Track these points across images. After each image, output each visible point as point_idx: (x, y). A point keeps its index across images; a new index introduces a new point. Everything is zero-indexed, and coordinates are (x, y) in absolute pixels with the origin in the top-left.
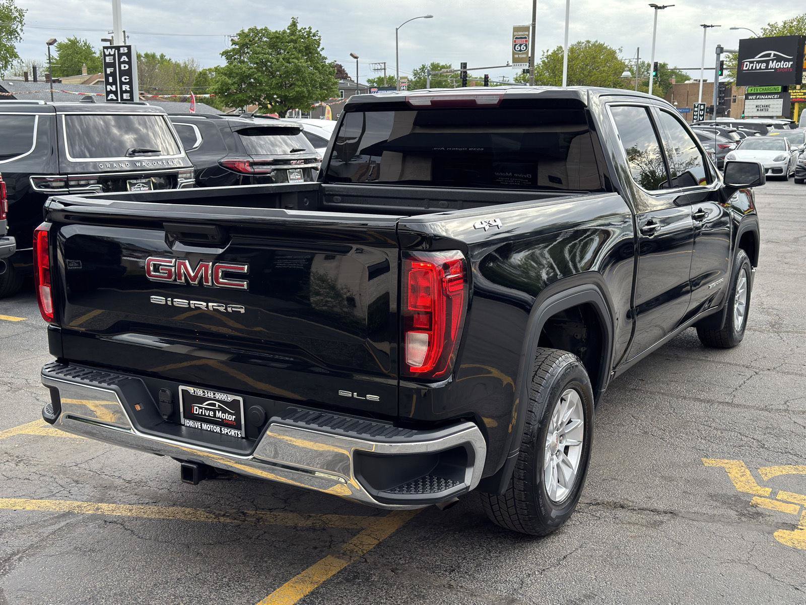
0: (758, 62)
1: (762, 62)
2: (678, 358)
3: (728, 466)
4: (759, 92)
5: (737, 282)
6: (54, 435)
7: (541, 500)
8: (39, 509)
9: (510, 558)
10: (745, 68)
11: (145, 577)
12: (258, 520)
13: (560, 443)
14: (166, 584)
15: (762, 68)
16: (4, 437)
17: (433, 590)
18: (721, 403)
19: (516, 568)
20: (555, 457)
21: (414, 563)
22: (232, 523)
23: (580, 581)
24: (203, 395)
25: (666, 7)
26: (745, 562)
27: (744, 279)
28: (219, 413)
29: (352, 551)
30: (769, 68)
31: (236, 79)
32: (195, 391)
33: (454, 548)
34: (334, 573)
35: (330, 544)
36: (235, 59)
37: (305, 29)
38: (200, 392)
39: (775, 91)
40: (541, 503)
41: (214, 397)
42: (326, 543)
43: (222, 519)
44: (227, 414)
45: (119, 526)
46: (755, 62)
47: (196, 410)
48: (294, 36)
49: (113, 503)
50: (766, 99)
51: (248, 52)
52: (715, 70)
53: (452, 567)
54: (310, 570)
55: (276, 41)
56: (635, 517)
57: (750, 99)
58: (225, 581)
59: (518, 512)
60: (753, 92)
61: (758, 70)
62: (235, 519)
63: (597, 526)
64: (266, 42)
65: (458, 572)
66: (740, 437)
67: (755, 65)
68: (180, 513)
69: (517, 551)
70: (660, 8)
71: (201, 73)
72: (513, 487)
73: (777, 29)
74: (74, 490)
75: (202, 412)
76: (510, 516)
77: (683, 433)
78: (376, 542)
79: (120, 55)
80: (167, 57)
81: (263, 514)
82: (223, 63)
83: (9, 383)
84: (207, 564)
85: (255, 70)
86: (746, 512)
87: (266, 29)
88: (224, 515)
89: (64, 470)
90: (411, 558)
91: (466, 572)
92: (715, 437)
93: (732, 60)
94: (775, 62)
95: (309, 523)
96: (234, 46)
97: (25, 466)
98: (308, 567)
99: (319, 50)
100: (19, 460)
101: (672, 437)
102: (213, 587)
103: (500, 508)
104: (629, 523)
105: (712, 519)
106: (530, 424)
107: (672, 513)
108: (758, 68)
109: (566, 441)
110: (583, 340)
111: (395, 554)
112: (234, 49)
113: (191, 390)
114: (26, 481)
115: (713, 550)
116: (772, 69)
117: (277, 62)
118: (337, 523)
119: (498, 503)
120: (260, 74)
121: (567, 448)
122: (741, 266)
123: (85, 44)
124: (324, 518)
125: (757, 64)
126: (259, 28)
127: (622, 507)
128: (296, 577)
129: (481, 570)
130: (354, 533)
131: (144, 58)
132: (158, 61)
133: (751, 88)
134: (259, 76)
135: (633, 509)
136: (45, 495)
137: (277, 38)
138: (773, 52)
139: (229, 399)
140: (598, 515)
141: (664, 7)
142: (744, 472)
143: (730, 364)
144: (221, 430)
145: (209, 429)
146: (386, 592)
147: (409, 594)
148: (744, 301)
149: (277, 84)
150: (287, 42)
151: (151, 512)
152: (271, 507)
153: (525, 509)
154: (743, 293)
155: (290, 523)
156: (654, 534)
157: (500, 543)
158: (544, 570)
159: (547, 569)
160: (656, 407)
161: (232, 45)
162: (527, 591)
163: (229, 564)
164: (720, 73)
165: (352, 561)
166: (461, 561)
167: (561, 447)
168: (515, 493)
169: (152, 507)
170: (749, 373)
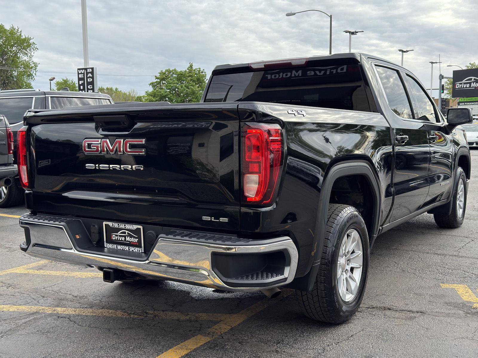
0: (465, 83)
1: (467, 83)
2: (423, 233)
3: (457, 288)
4: (466, 101)
5: (458, 187)
6: (32, 273)
7: (335, 298)
8: (18, 310)
9: (316, 336)
10: (457, 87)
11: (80, 346)
12: (155, 316)
13: (348, 265)
14: (93, 350)
15: (467, 87)
16: (2, 274)
17: (266, 353)
18: (451, 255)
19: (320, 341)
20: (344, 273)
21: (254, 339)
22: (138, 318)
23: (362, 349)
24: (118, 227)
25: (408, 51)
26: (471, 338)
27: (462, 186)
28: (128, 238)
29: (213, 333)
30: (472, 86)
31: (158, 98)
32: (113, 225)
33: (280, 331)
34: (202, 344)
35: (200, 328)
36: (157, 87)
37: (197, 69)
38: (116, 225)
39: (475, 100)
40: (336, 299)
41: (125, 228)
42: (197, 329)
43: (132, 316)
44: (133, 239)
45: (67, 319)
46: (463, 84)
47: (114, 237)
48: (191, 73)
49: (64, 307)
50: (470, 105)
51: (164, 83)
52: (439, 90)
53: (278, 341)
54: (186, 343)
55: (181, 77)
56: (397, 315)
57: (461, 105)
58: (131, 348)
59: (321, 305)
60: (462, 101)
61: (465, 88)
62: (141, 316)
63: (373, 320)
64: (175, 77)
65: (282, 344)
66: (464, 273)
67: (463, 85)
68: (106, 312)
69: (320, 332)
70: (405, 52)
71: (138, 97)
72: (317, 288)
73: (475, 66)
74: (42, 301)
75: (117, 238)
76: (315, 309)
77: (428, 271)
78: (230, 328)
79: (87, 73)
80: (119, 90)
81: (159, 313)
82: (151, 89)
83: (9, 248)
84: (120, 339)
85: (169, 93)
86: (470, 312)
87: (175, 70)
88: (134, 314)
89: (36, 291)
90: (252, 336)
91: (287, 344)
92: (448, 273)
93: (449, 85)
94: (475, 83)
95: (188, 318)
96: (157, 80)
97: (13, 289)
98: (185, 341)
99: (205, 80)
100: (9, 286)
101: (420, 273)
102: (123, 352)
103: (309, 303)
104: (394, 318)
105: (448, 315)
106: (327, 247)
107: (421, 312)
108: (465, 87)
109: (352, 264)
110: (361, 204)
111: (242, 334)
112: (157, 82)
113: (110, 224)
114: (12, 296)
115: (449, 332)
116: (473, 87)
117: (182, 88)
118: (205, 318)
119: (308, 300)
120: (171, 95)
121: (352, 269)
122: (460, 177)
123: (72, 82)
124: (197, 315)
125: (464, 85)
126: (171, 69)
127: (389, 309)
128: (177, 346)
129: (297, 342)
130: (216, 323)
131: (106, 90)
132: (114, 92)
133: (461, 99)
134: (171, 96)
135: (397, 310)
136: (23, 303)
137: (182, 74)
138: (473, 78)
139: (134, 228)
140: (374, 314)
141: (407, 51)
142: (468, 290)
143: (456, 236)
144: (129, 249)
145: (122, 249)
146: (235, 354)
147: (249, 355)
148: (463, 199)
149: (181, 100)
150: (187, 77)
151: (88, 312)
152: (164, 309)
153: (326, 303)
154: (462, 194)
155: (175, 318)
156: (410, 323)
157: (310, 328)
158: (338, 342)
159: (340, 342)
160: (410, 258)
161: (156, 79)
162: (327, 354)
163: (134, 339)
164: (442, 91)
165: (214, 338)
166: (284, 338)
167: (348, 268)
168: (318, 292)
169: (88, 310)
170: (467, 240)
